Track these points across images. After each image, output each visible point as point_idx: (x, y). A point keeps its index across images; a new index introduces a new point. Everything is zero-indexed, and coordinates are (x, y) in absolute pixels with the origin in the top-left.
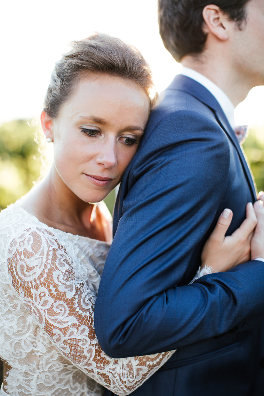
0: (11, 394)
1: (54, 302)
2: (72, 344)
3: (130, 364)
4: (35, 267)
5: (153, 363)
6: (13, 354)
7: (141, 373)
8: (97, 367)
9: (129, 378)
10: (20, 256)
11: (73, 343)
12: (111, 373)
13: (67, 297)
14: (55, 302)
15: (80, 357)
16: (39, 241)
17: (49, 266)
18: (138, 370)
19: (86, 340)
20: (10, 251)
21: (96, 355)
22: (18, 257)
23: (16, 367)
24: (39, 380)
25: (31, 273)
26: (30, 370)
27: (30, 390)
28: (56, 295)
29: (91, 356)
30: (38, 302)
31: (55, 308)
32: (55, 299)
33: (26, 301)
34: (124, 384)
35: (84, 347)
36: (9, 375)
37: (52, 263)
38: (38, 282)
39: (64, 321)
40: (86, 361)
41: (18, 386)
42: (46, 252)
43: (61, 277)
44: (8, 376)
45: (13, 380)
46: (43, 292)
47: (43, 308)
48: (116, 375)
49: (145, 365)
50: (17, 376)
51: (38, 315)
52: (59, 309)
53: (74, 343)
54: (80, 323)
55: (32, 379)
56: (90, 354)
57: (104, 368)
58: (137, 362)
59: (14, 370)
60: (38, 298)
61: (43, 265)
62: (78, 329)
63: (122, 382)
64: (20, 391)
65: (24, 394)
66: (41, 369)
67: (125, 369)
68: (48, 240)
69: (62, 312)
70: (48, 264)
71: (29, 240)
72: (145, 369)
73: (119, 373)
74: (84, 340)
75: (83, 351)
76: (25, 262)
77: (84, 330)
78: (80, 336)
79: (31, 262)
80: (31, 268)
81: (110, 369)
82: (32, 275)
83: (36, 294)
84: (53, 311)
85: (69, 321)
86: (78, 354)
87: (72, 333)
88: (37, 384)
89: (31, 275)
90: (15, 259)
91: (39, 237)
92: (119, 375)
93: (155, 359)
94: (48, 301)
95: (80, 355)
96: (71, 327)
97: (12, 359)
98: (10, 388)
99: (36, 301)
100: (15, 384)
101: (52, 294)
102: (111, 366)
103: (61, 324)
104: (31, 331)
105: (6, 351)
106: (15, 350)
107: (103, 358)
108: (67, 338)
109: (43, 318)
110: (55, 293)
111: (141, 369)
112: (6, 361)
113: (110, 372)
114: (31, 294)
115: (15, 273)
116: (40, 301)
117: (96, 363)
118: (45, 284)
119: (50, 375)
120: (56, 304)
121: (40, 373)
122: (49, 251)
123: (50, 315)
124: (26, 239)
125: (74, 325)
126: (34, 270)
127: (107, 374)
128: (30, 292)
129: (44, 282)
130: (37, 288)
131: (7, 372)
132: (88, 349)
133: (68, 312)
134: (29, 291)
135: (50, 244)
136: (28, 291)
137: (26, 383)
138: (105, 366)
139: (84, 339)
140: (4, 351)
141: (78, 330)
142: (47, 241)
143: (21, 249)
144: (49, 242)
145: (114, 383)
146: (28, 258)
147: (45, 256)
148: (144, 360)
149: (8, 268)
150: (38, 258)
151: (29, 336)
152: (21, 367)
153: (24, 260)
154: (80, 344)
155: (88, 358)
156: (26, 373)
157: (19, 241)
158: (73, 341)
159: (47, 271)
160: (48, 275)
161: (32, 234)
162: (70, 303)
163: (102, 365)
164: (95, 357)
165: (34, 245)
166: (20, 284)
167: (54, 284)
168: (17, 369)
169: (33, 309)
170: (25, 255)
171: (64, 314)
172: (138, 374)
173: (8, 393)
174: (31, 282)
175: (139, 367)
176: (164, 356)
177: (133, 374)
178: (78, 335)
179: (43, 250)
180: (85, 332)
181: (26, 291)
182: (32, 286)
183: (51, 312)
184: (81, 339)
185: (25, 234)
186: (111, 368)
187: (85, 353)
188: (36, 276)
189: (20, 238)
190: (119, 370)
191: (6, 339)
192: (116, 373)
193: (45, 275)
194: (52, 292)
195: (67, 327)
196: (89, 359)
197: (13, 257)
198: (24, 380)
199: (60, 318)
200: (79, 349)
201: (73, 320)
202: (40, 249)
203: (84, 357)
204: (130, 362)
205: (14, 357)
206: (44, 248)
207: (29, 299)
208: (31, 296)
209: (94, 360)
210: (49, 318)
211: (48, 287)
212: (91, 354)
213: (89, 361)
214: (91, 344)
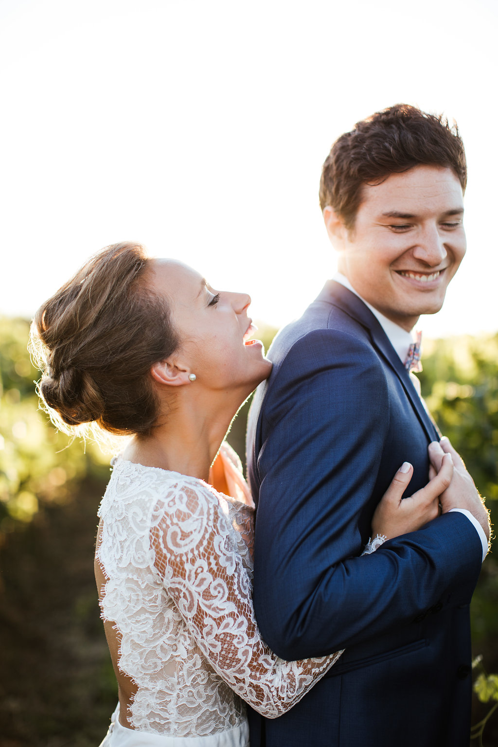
0: (138, 728)
1: (212, 580)
2: (225, 641)
3: (291, 673)
4: (193, 532)
5: (319, 671)
6: (142, 667)
7: (304, 684)
8: (251, 676)
9: (289, 693)
10: (171, 520)
11: (226, 639)
12: (268, 686)
13: (227, 573)
14: (214, 580)
15: (232, 660)
16: (194, 498)
17: (210, 530)
18: (302, 681)
19: (243, 637)
20: (155, 518)
21: (252, 659)
22: (169, 522)
23: (146, 686)
24: (180, 700)
25: (187, 540)
26: (166, 687)
27: (168, 717)
28: (215, 570)
29: (246, 660)
30: (192, 582)
31: (213, 588)
32: (215, 576)
33: (174, 583)
34: (282, 700)
35: (238, 647)
36: (134, 701)
37: (214, 526)
38: (196, 552)
39: (221, 607)
40: (239, 666)
41: (149, 714)
42: (205, 511)
43: (222, 545)
44: (132, 703)
45: (140, 707)
46: (200, 567)
47: (198, 589)
48: (272, 689)
49: (311, 674)
50: (147, 700)
51: (189, 600)
52: (218, 590)
53: (228, 639)
54: (238, 612)
55: (170, 701)
56: (245, 657)
57: (260, 678)
58: (301, 670)
59: (143, 692)
60: (193, 575)
61: (203, 528)
62: (235, 620)
63: (280, 698)
64: (152, 720)
65: (159, 723)
66: (181, 683)
67: (285, 681)
68: (204, 494)
69: (220, 595)
70: (209, 526)
71: (181, 498)
72: (309, 679)
73: (277, 687)
74: (241, 638)
75: (237, 652)
76: (179, 527)
77: (242, 622)
78: (237, 630)
79: (187, 526)
80: (187, 535)
81: (267, 680)
82: (189, 543)
83: (190, 571)
84: (210, 593)
85: (227, 608)
86: (230, 655)
87: (227, 625)
88: (178, 705)
89: (186, 545)
90: (164, 526)
91: (192, 492)
92: (277, 689)
93: (322, 664)
94: (205, 579)
95: (233, 657)
96: (227, 616)
97: (140, 675)
98: (136, 719)
99: (189, 580)
100: (145, 713)
101: (212, 569)
102: (269, 676)
103: (216, 612)
104: (170, 631)
105: (134, 663)
106: (146, 662)
107: (260, 665)
108: (220, 631)
109: (195, 603)
110: (215, 568)
111: (305, 680)
112: (132, 678)
113: (266, 684)
114: (184, 572)
115: (162, 546)
116: (196, 579)
117: (251, 670)
118: (204, 556)
119: (194, 691)
120: (215, 583)
121: (180, 689)
122: (209, 509)
123: (205, 599)
124: (177, 497)
125: (232, 614)
126: (192, 537)
127: (263, 687)
128: (183, 569)
129: (204, 552)
130: (193, 561)
131: (130, 697)
132: (243, 650)
133: (226, 595)
134: (181, 567)
135: (209, 499)
136: (179, 568)
137: (162, 707)
138: (262, 676)
139: (240, 635)
140: (130, 664)
141: (235, 622)
142: (205, 496)
143: (172, 511)
144: (207, 496)
145: (268, 699)
146: (183, 520)
147: (205, 516)
148: (309, 666)
149: (151, 541)
150: (197, 519)
151: (169, 639)
152: (154, 685)
153: (177, 524)
154: (235, 641)
155: (241, 663)
156: (161, 691)
157: (166, 501)
158: (227, 636)
159: (207, 536)
160: (209, 543)
161: (182, 489)
162: (229, 581)
163: (258, 674)
164: (251, 662)
165: (189, 503)
166: (169, 561)
167: (215, 554)
168: (147, 689)
169: (184, 593)
170: (178, 517)
171: (222, 598)
172: (300, 687)
173: (133, 728)
174: (186, 554)
175: (303, 676)
176: (331, 660)
177: (295, 687)
178: (234, 628)
179: (202, 508)
180: (243, 626)
181: (177, 569)
182: (187, 560)
183: (207, 595)
184: (237, 636)
185: (172, 492)
186: (269, 679)
187: (240, 656)
188: (194, 545)
189: (167, 497)
190: (278, 682)
191: (134, 649)
192: (273, 686)
193: (205, 543)
194: (212, 566)
195: (223, 616)
196: (243, 664)
197: (160, 525)
198: (157, 704)
199: (216, 603)
200: (233, 648)
201: (231, 607)
202: (198, 507)
203: (237, 660)
204: (291, 671)
205: (143, 672)
206: (202, 505)
207: (180, 579)
208: (183, 576)
209: (249, 666)
210: (203, 603)
211: (208, 558)
212: (247, 657)
213: (242, 666)
214: (249, 644)
